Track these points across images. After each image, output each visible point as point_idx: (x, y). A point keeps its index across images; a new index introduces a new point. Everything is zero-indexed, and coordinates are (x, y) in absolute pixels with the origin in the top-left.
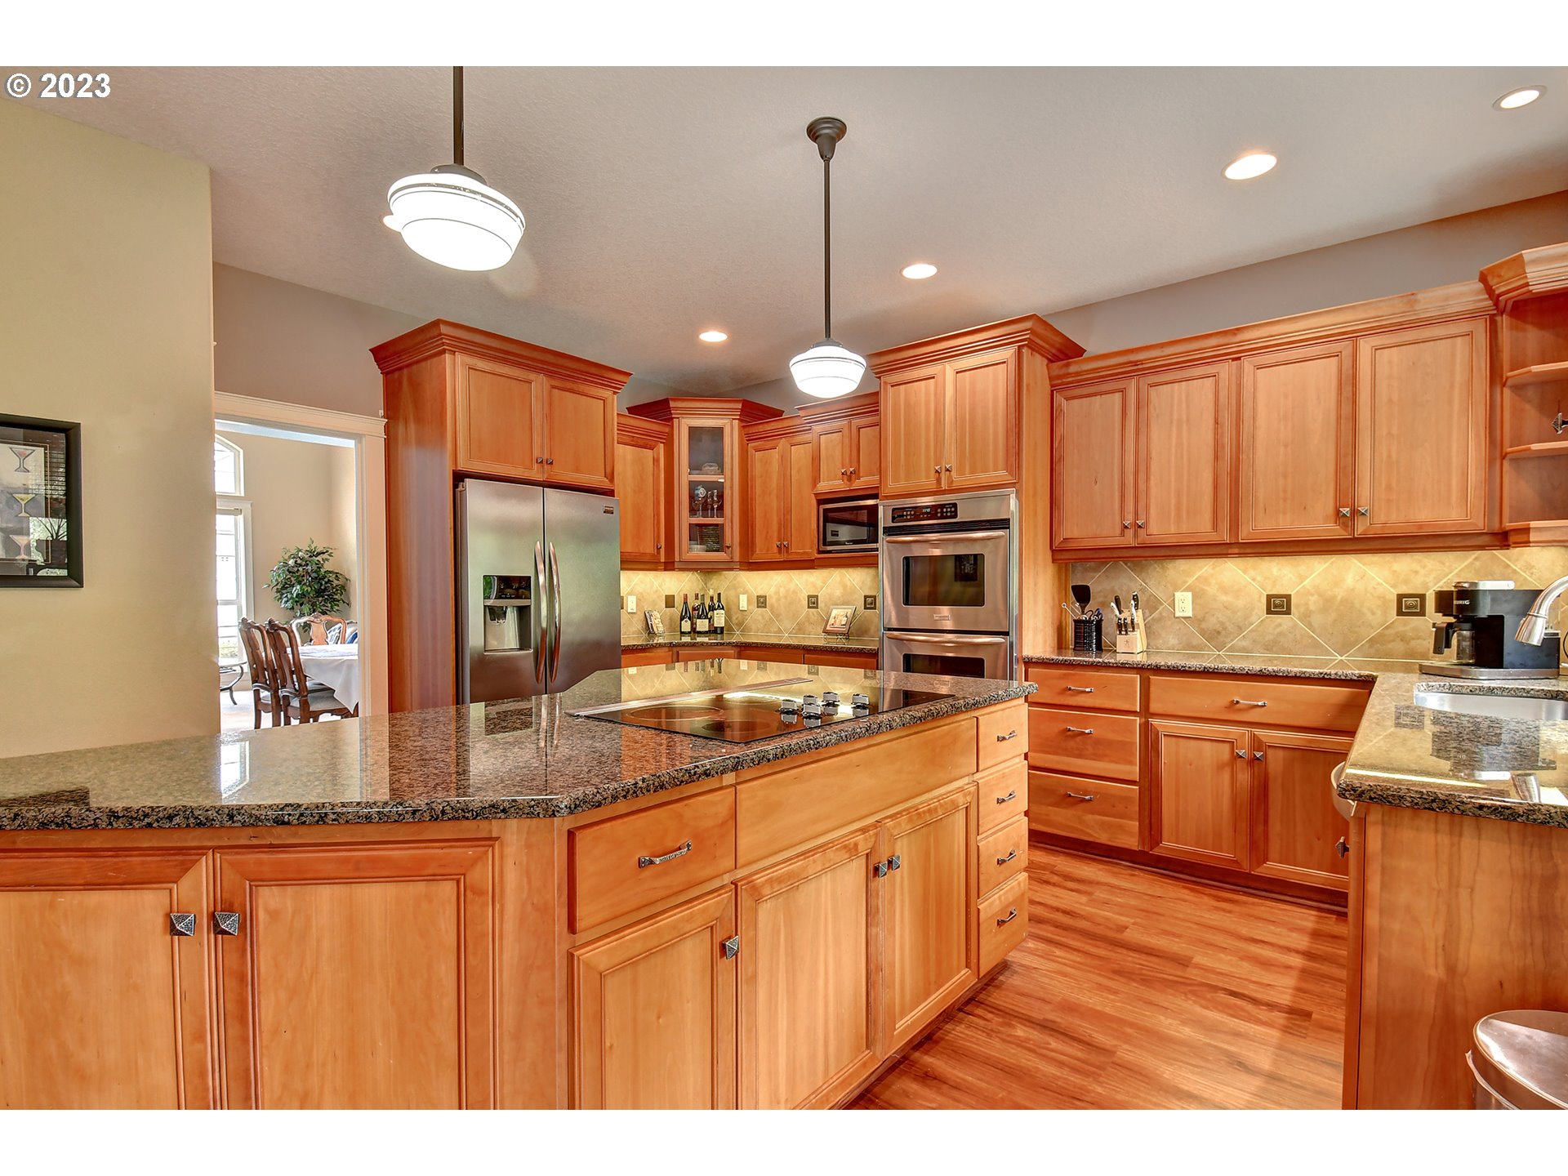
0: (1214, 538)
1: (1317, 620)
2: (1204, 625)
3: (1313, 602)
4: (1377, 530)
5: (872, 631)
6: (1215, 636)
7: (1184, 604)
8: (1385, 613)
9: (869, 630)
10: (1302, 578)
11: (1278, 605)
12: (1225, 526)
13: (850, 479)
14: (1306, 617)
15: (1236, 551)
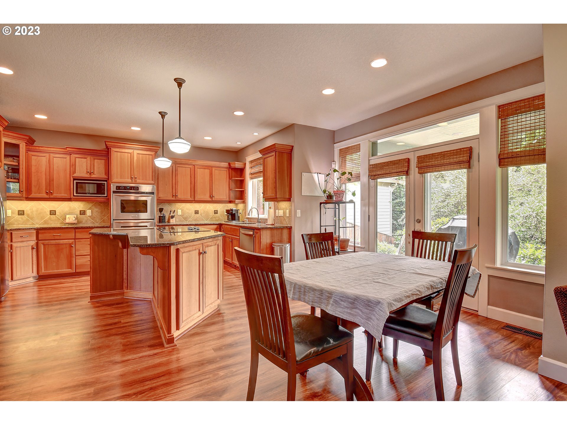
0: (191, 199)
1: (203, 215)
2: (183, 217)
3: (202, 212)
4: (216, 200)
5: (84, 222)
6: (186, 219)
7: (180, 212)
8: (212, 213)
9: (82, 221)
10: (200, 207)
11: (197, 212)
12: (193, 197)
13: (90, 174)
14: (201, 214)
15: (194, 202)
